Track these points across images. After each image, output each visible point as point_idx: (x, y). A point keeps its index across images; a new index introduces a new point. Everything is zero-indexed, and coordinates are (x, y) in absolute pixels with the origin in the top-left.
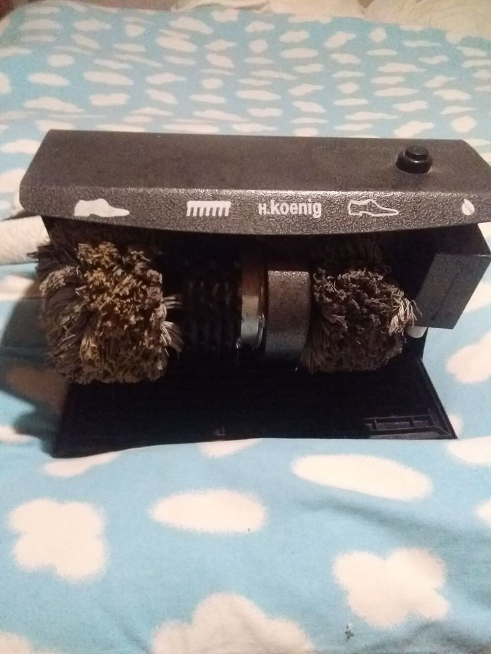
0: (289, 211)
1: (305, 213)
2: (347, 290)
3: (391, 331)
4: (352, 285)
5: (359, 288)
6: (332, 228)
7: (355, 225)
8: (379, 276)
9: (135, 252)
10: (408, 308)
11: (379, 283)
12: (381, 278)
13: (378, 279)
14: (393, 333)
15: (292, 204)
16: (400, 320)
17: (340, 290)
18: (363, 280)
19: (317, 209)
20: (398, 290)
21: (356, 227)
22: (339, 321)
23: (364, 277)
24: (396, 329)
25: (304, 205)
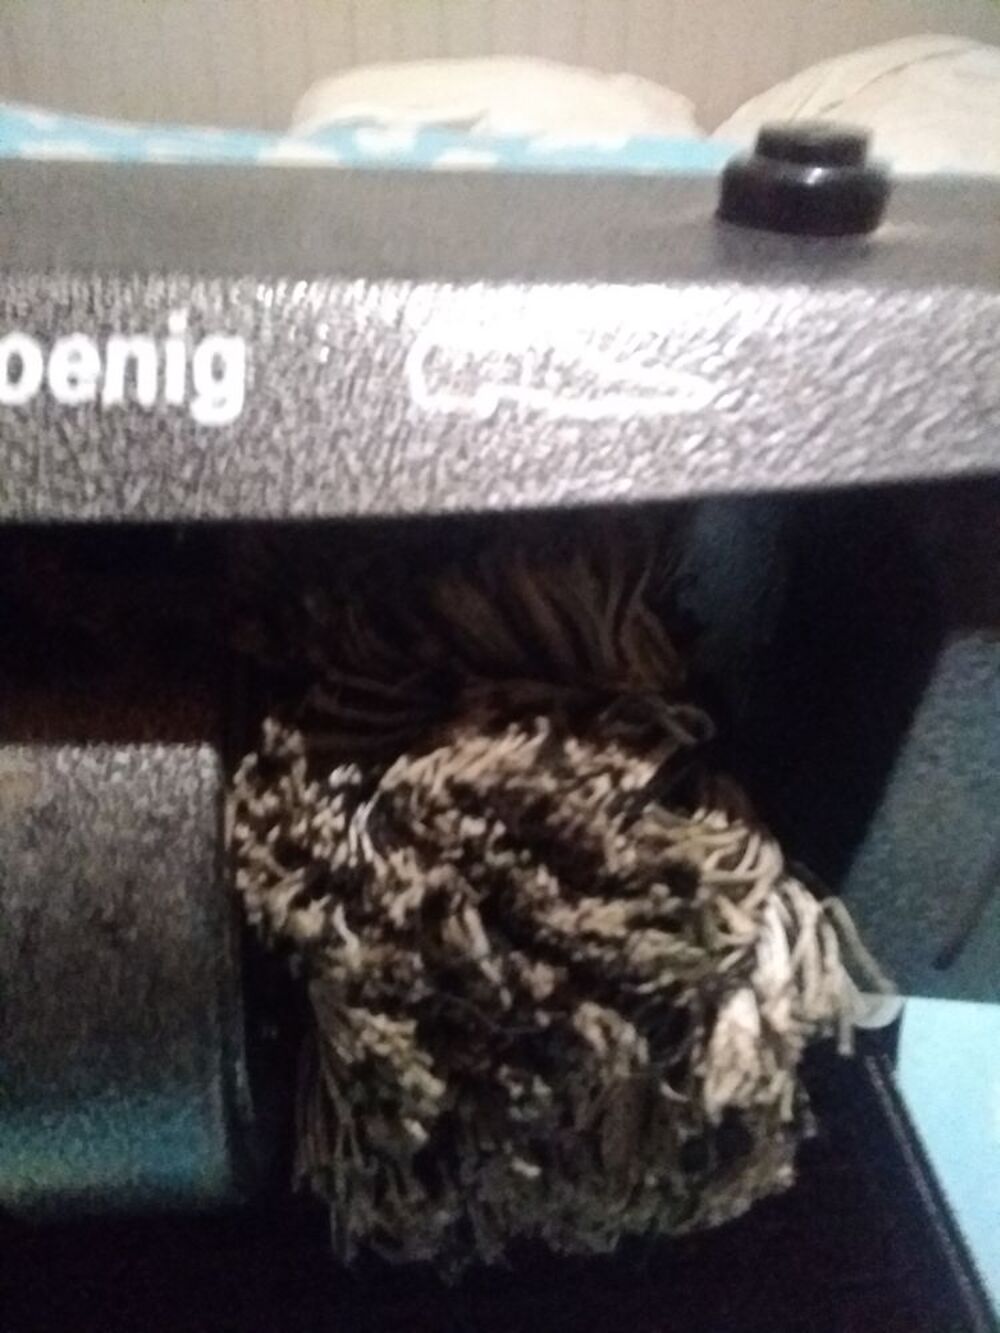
0: (44, 386)
1: (146, 395)
2: (429, 854)
3: (718, 1094)
4: (456, 825)
5: (503, 844)
6: (309, 481)
7: (448, 464)
8: (633, 762)
10: (807, 938)
11: (628, 808)
12: (641, 774)
13: (628, 783)
14: (731, 1112)
16: (765, 1025)
17: (395, 849)
18: (520, 793)
20: (744, 844)
21: (456, 478)
22: (382, 1049)
23: (532, 773)
24: (746, 1077)
25: (143, 348)
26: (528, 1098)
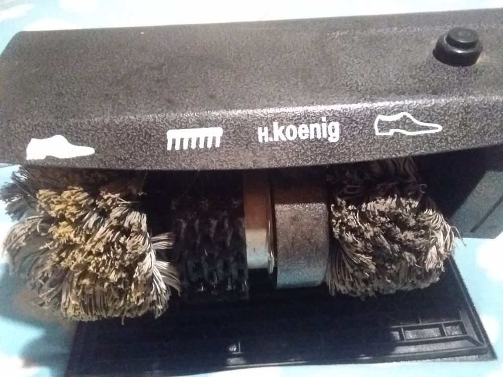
0: (298, 135)
1: (319, 137)
2: (373, 224)
3: (428, 267)
4: (380, 219)
5: (389, 222)
6: (354, 154)
7: (384, 149)
8: (414, 201)
9: (109, 195)
10: (448, 236)
11: (414, 212)
12: (416, 204)
13: (413, 206)
14: (431, 269)
15: (301, 126)
16: (439, 252)
17: (365, 224)
18: (394, 212)
19: (333, 131)
20: (436, 214)
21: (385, 151)
22: (365, 261)
23: (396, 209)
24: (435, 263)
25: (317, 125)
26: (392, 269)
